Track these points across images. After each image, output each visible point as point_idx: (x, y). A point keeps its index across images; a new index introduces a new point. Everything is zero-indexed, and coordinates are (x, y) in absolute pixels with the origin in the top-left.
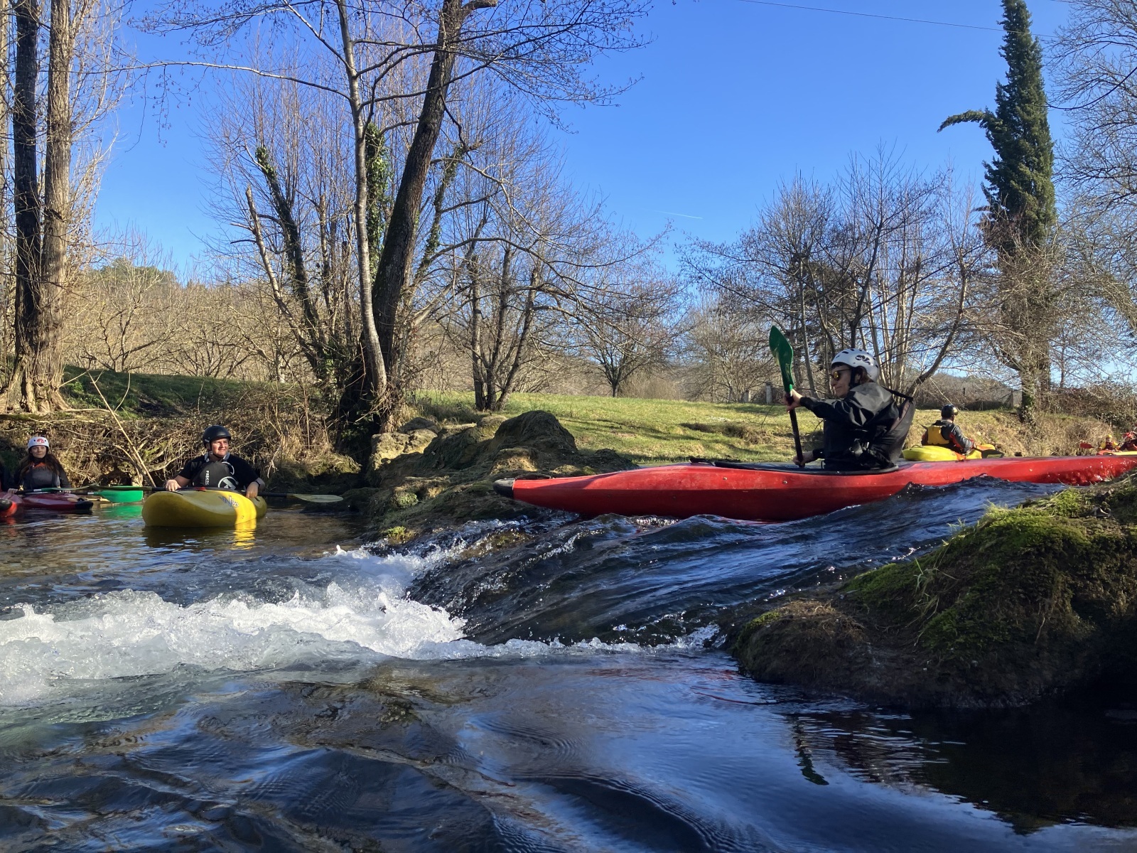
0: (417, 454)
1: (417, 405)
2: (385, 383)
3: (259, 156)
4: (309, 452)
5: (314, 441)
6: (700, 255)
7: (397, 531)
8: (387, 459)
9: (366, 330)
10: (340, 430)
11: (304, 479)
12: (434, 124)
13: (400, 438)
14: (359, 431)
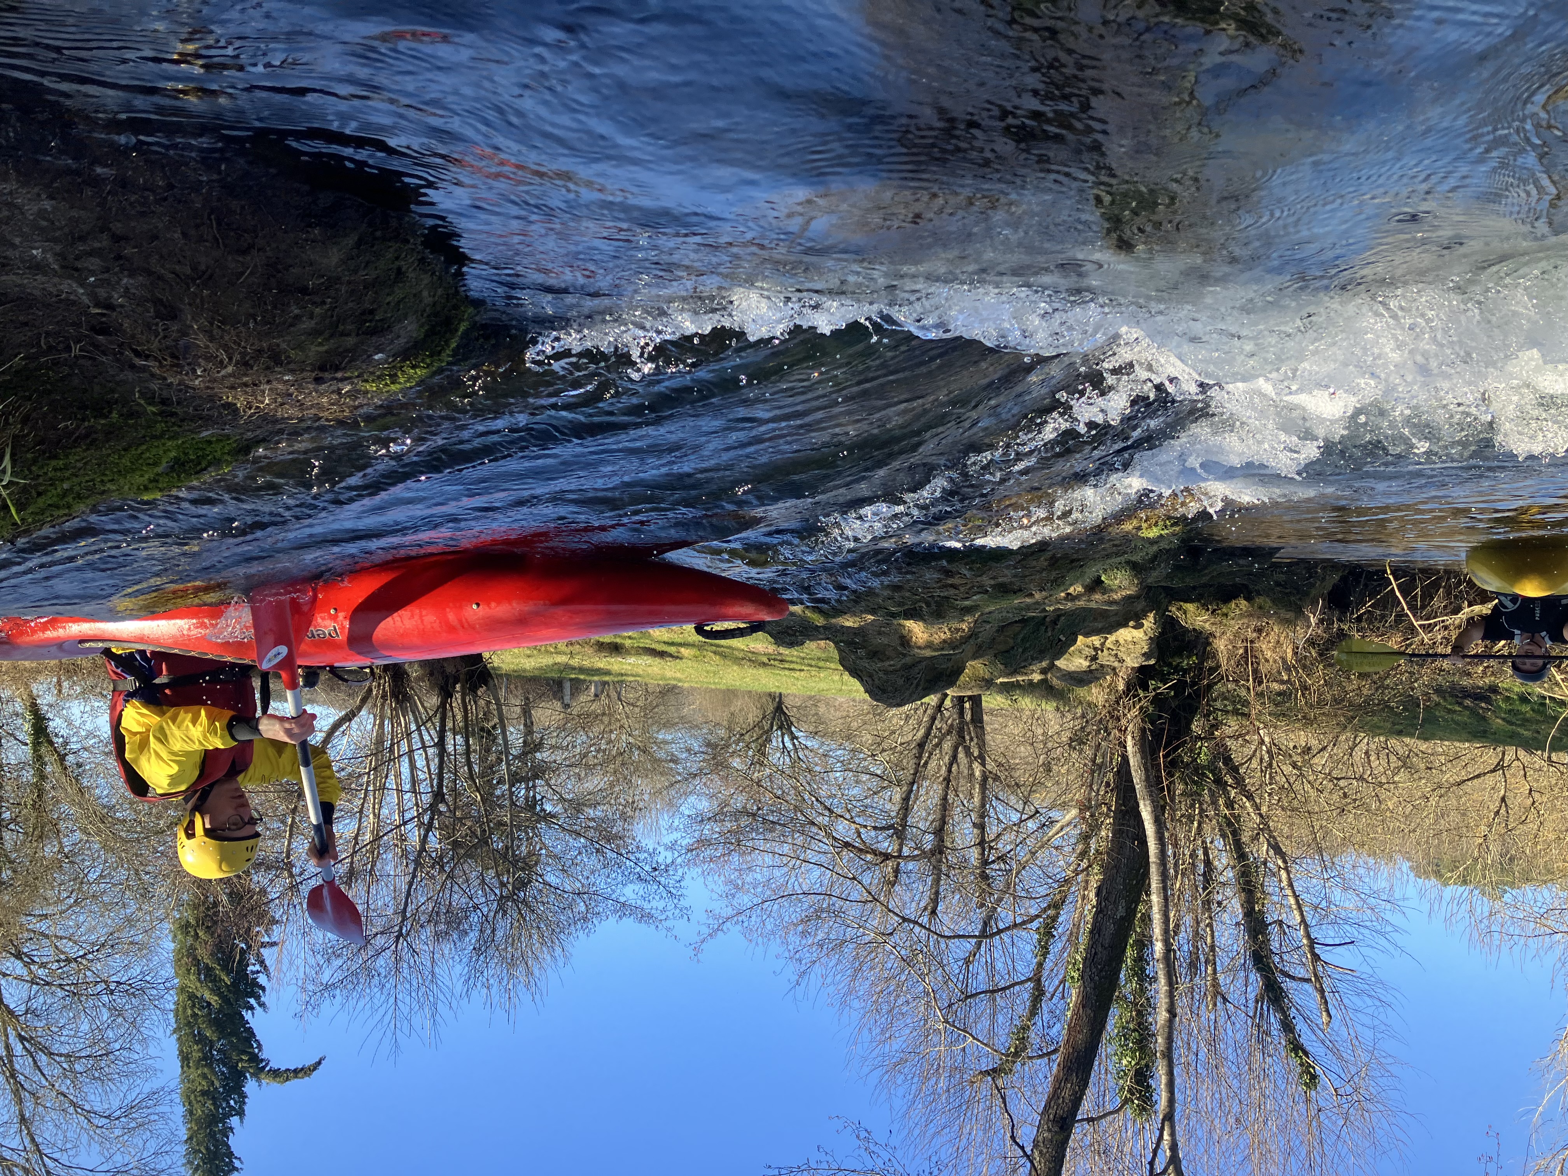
0: (1087, 635)
1: (1081, 703)
2: (1129, 738)
3: (1314, 1077)
4: (1251, 635)
5: (1241, 651)
6: (654, 904)
7: (1155, 529)
8: (1134, 627)
9: (1159, 822)
10: (1199, 667)
11: (1259, 594)
12: (1049, 1130)
13: (1112, 659)
14: (1170, 665)
